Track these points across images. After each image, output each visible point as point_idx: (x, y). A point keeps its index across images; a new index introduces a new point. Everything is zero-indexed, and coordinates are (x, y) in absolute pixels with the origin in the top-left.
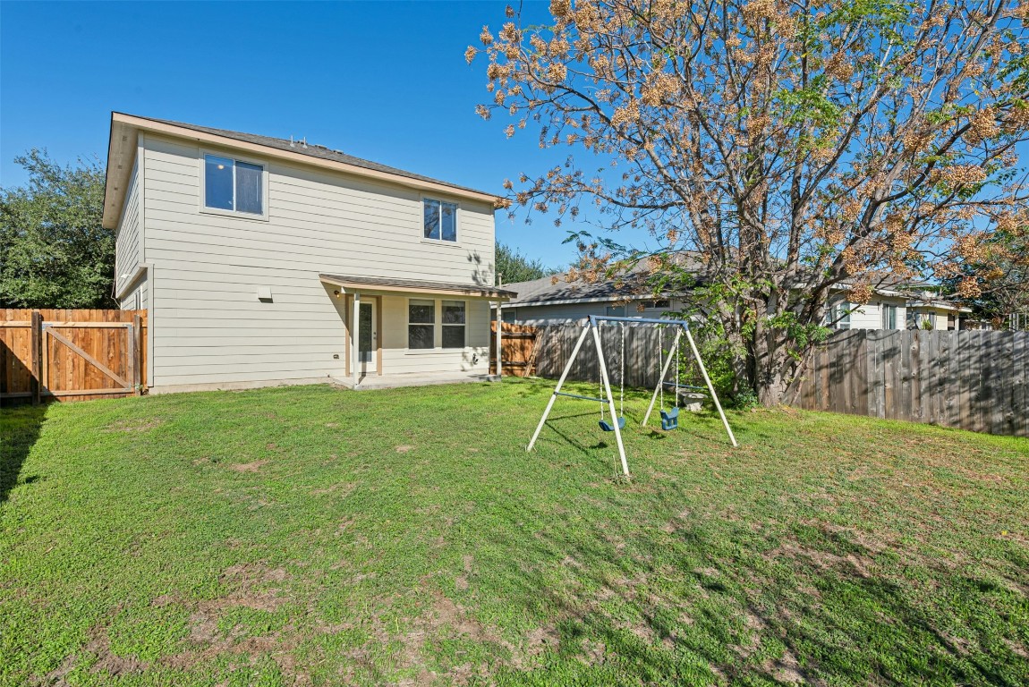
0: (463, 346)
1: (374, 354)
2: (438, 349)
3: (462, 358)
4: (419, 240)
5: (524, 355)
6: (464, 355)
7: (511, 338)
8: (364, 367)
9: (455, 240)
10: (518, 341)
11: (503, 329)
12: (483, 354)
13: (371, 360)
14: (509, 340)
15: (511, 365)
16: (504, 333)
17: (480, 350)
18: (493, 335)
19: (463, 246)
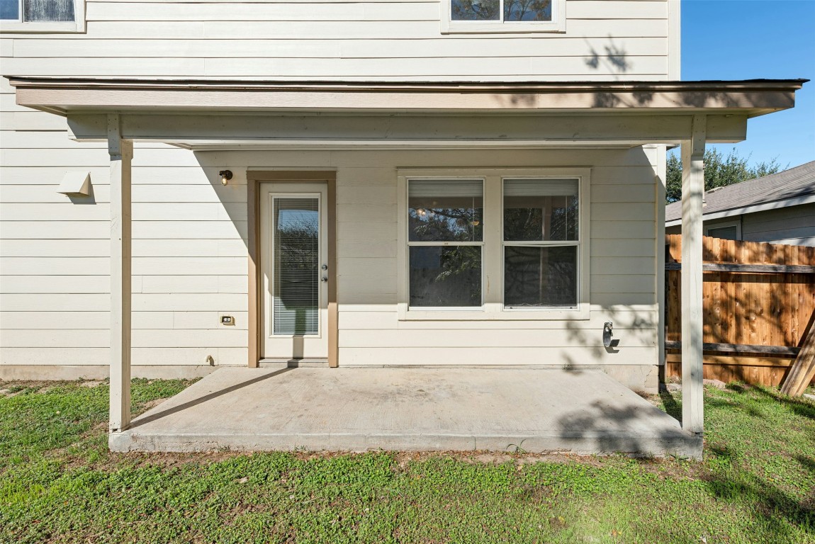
0: (571, 300)
1: (323, 314)
2: (493, 309)
3: (564, 334)
4: (436, 29)
5: (781, 327)
6: (573, 329)
7: (738, 279)
8: (298, 346)
9: (547, 17)
10: (762, 290)
11: (708, 255)
12: (637, 325)
13: (315, 329)
14: (731, 287)
15: (736, 354)
16: (713, 267)
17: (624, 315)
18: (673, 272)
19: (574, 29)
